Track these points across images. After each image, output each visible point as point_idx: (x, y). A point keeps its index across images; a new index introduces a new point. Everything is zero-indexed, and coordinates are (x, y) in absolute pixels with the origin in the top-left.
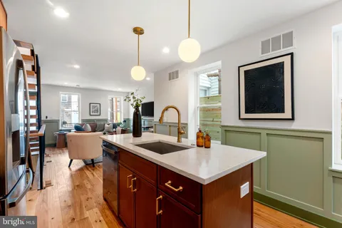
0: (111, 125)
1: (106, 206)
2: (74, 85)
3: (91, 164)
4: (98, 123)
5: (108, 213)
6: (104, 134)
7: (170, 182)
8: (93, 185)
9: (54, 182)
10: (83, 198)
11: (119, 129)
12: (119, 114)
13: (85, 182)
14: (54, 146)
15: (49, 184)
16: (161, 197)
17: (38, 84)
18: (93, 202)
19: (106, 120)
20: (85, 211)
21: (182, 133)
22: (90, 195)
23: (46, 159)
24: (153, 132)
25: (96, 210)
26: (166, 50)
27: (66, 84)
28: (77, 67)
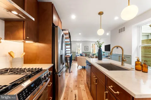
0: (92, 54)
1: (87, 85)
2: (80, 40)
3: (84, 68)
4: (87, 53)
5: (87, 88)
6: (89, 57)
7: (112, 86)
8: (84, 76)
9: (73, 72)
10: (80, 79)
11: (95, 56)
12: (95, 50)
13: (81, 74)
14: (74, 60)
15: (72, 72)
16: (107, 92)
17: (70, 41)
18: (83, 82)
19: (90, 52)
20: (80, 85)
21: (124, 61)
22: (82, 79)
23: (72, 64)
24: (109, 59)
25: (83, 85)
26: (116, 18)
27: (78, 40)
28: (80, 34)
